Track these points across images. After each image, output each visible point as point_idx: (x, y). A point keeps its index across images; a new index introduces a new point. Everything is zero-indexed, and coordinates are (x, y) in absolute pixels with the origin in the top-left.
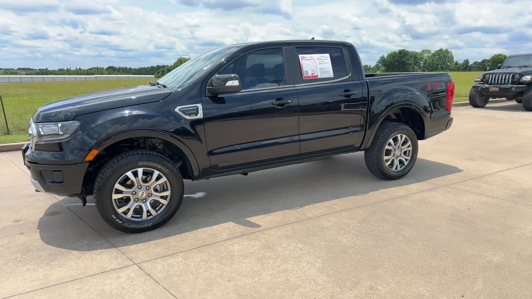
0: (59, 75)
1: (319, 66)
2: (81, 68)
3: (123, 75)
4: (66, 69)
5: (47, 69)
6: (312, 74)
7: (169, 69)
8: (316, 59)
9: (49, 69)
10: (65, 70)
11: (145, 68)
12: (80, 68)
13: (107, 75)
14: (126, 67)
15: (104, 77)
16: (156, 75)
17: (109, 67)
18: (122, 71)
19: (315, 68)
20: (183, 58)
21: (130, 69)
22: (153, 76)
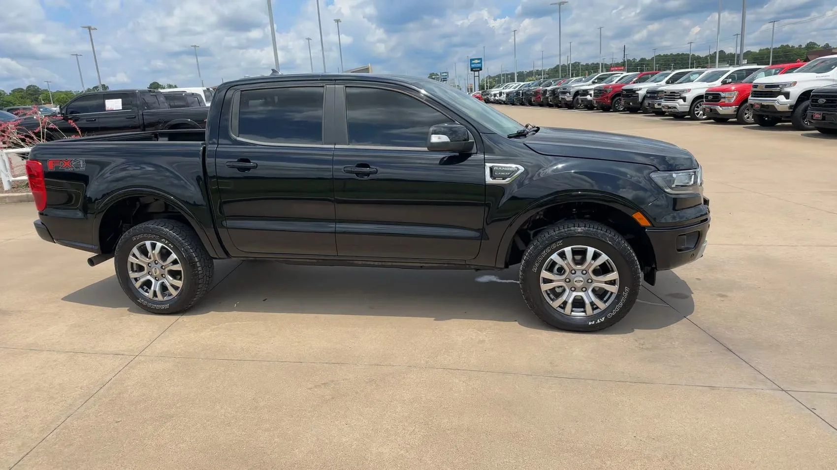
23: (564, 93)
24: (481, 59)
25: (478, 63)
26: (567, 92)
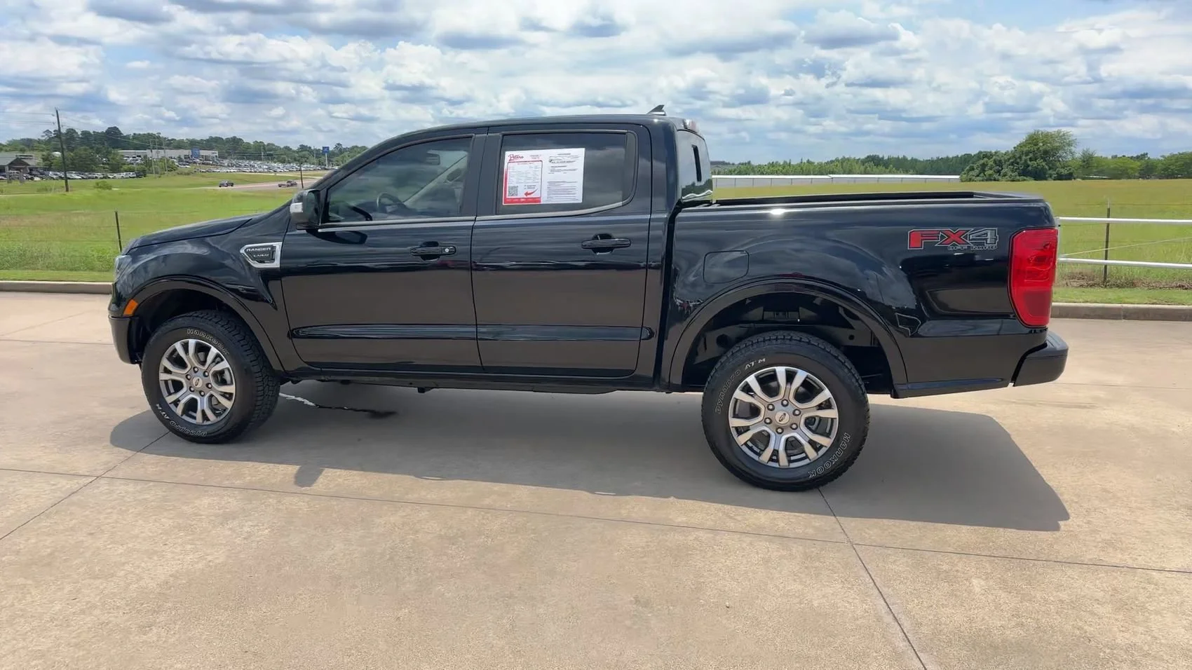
0: (767, 174)
1: (548, 177)
2: (811, 160)
3: (894, 173)
4: (781, 163)
5: (749, 163)
6: (527, 194)
7: (1000, 161)
8: (546, 162)
9: (755, 163)
10: (780, 166)
11: (948, 158)
12: (808, 161)
13: (861, 174)
14: (904, 156)
15: (853, 180)
16: (965, 174)
17: (868, 157)
18: (894, 167)
19: (536, 181)
20: (1042, 133)
21: (914, 161)
22: (958, 177)
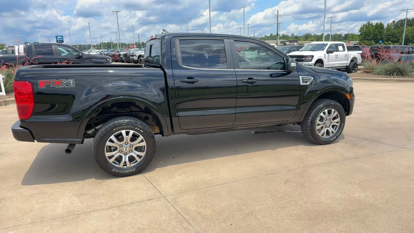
23: (133, 56)
24: (62, 36)
25: (61, 38)
26: (134, 55)
